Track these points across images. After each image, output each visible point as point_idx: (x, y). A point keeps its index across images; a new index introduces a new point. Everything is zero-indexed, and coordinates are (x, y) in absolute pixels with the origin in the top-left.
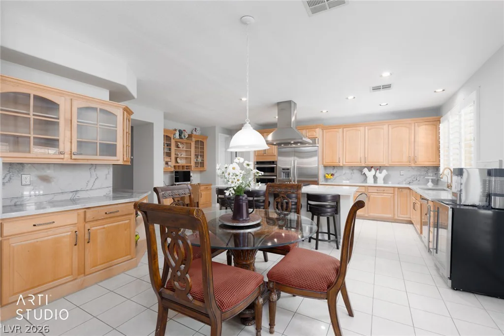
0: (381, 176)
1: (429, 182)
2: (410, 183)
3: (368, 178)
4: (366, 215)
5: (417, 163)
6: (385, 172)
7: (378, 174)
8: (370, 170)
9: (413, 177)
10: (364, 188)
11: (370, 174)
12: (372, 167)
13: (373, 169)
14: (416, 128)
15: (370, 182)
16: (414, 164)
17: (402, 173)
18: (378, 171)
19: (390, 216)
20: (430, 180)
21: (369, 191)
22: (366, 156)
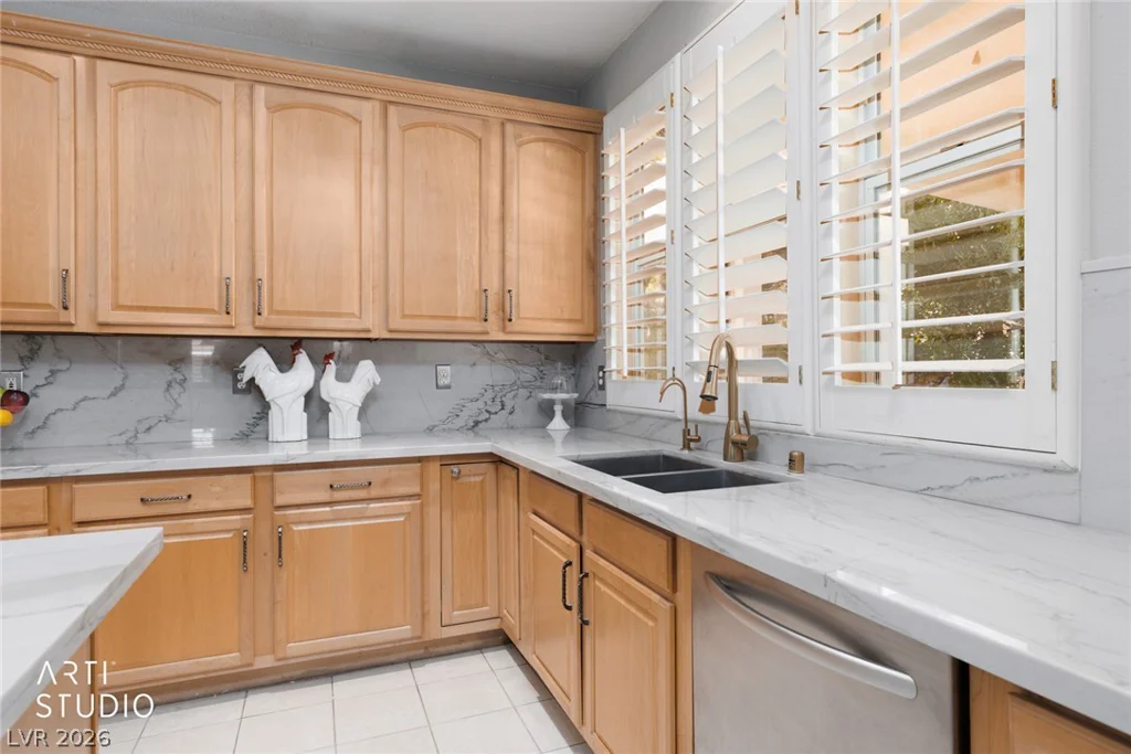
0: (345, 394)
1: (550, 415)
2: (477, 423)
3: (274, 413)
4: (265, 662)
5: (516, 325)
6: (366, 372)
7: (331, 387)
8: (284, 363)
9: (489, 394)
10: (246, 479)
11: (285, 387)
12: (297, 344)
13: (303, 359)
14: (511, 149)
15: (288, 434)
16: (504, 329)
17: (446, 372)
18: (332, 368)
19: (403, 631)
20: (558, 409)
21: (280, 500)
22: (262, 272)
